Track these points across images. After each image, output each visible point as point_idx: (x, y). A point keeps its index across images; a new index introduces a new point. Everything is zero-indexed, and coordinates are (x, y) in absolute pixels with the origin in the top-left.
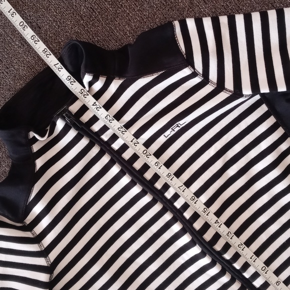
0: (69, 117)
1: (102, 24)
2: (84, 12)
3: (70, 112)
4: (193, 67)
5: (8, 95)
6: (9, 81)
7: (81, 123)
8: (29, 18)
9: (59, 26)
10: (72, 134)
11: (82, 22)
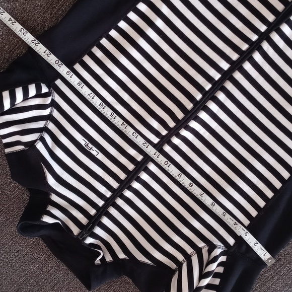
0: (83, 235)
1: (11, 204)
2: (4, 218)
3: (79, 234)
4: (35, 141)
5: (71, 275)
6: (61, 274)
7: (88, 224)
8: (12, 259)
9: (16, 237)
10: (98, 231)
11: (11, 219)
